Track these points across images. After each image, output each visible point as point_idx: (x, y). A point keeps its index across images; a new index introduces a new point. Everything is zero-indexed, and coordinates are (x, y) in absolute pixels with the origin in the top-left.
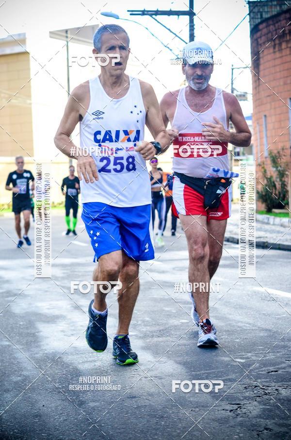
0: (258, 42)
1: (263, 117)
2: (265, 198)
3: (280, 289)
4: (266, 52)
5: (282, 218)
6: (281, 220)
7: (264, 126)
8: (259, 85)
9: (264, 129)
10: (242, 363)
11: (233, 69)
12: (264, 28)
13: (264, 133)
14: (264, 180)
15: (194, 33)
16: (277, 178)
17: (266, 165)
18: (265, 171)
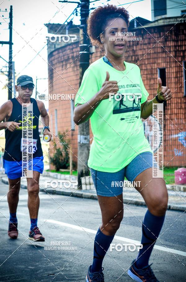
0: (52, 63)
1: (55, 110)
2: (55, 162)
3: (61, 221)
4: (57, 69)
5: (65, 175)
6: (65, 176)
7: (55, 116)
8: (52, 90)
9: (55, 119)
10: (32, 269)
11: (37, 80)
12: (56, 54)
13: (55, 121)
14: (55, 151)
15: (12, 56)
16: (63, 149)
17: (57, 141)
18: (56, 145)
